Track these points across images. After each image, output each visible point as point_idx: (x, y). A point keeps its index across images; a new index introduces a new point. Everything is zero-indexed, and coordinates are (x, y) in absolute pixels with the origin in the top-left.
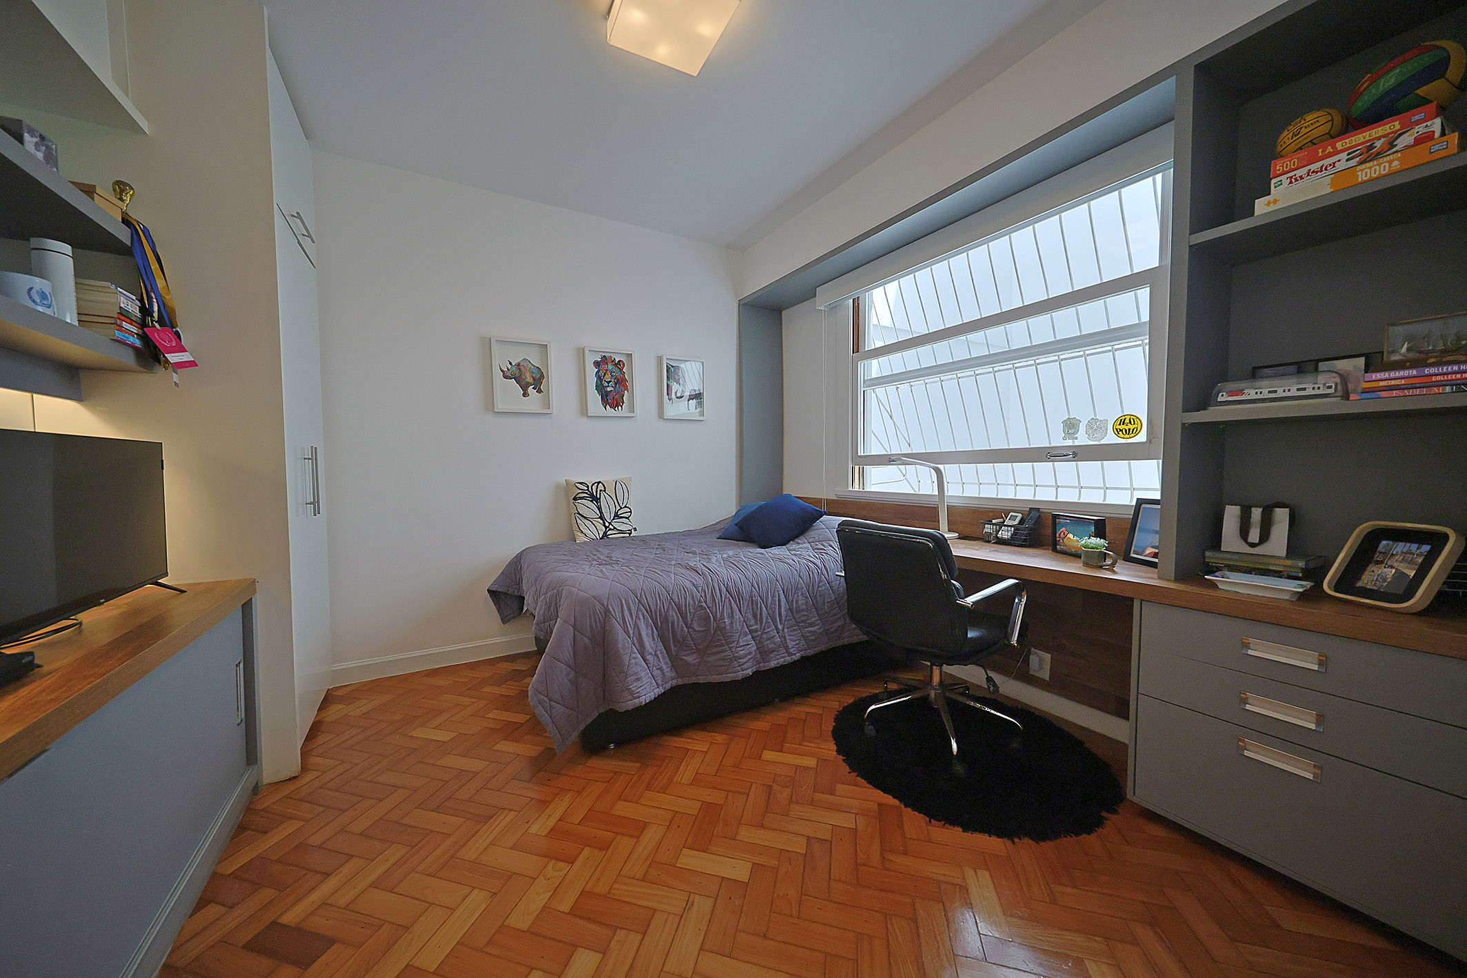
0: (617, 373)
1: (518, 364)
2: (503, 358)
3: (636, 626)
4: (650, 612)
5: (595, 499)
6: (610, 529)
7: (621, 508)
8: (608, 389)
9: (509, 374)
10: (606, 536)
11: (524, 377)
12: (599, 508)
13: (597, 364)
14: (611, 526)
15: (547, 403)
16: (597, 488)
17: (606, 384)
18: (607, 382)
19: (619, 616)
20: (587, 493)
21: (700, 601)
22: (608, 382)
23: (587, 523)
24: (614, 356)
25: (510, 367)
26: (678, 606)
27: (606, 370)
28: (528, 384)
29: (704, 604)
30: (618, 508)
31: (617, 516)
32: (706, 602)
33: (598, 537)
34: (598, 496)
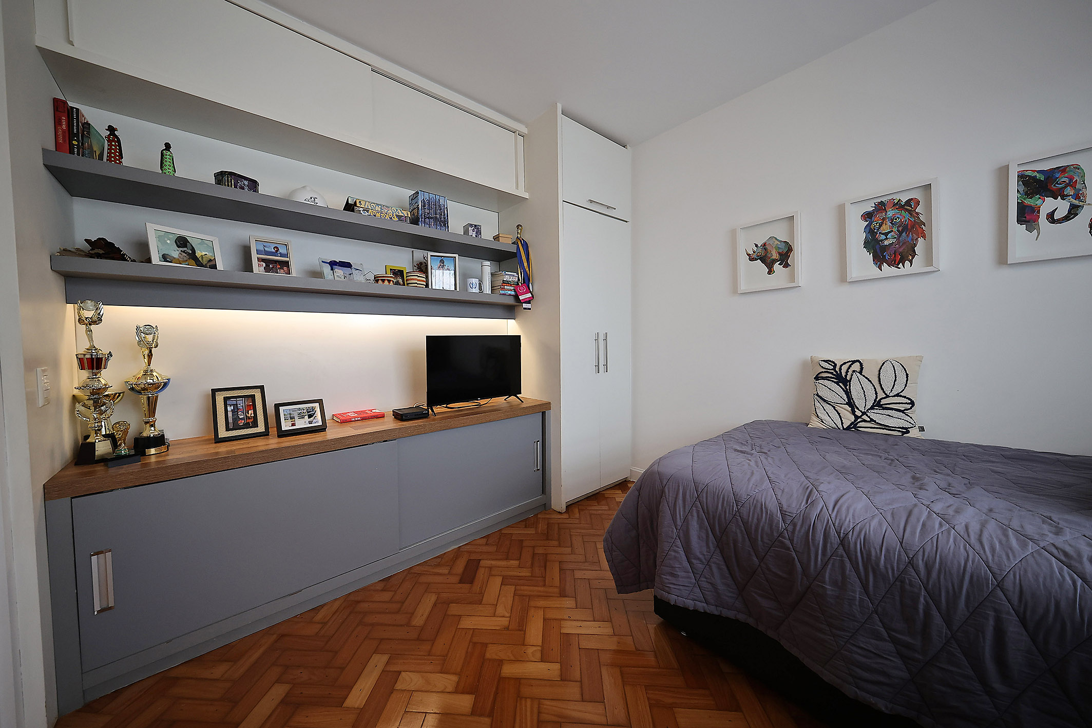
0: (904, 216)
1: (765, 244)
2: (748, 243)
3: (686, 520)
4: (706, 513)
5: (842, 380)
6: (865, 421)
7: (887, 396)
8: (886, 243)
9: (754, 256)
10: (855, 427)
11: (769, 256)
12: (848, 393)
13: (868, 216)
14: (865, 417)
15: (792, 278)
16: (849, 368)
17: (883, 237)
18: (883, 234)
19: (671, 499)
20: (832, 373)
21: (781, 535)
22: (886, 234)
23: (827, 407)
24: (897, 197)
25: (755, 249)
26: (746, 523)
27: (884, 219)
28: (774, 261)
29: (787, 542)
30: (881, 395)
31: (877, 404)
32: (791, 541)
33: (840, 426)
34: (848, 378)
